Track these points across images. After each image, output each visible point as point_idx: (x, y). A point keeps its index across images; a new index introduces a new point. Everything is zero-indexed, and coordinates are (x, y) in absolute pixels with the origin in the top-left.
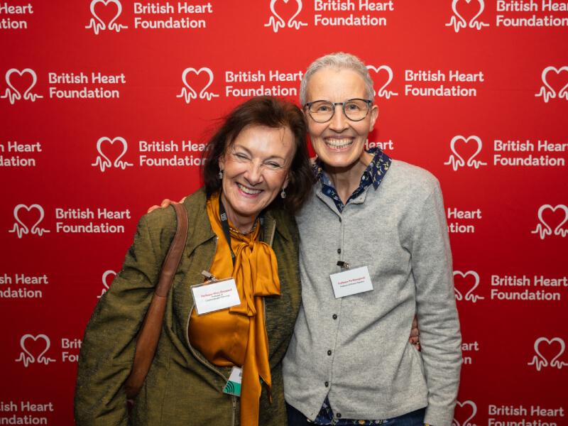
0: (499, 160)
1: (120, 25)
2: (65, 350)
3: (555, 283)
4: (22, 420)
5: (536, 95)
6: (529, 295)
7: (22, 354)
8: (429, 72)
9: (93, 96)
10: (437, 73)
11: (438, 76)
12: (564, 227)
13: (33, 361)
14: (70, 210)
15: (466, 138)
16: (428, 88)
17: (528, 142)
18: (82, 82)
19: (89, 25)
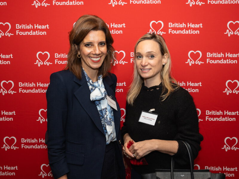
0: (209, 61)
1: (47, 4)
2: (23, 143)
3: (233, 113)
4: (4, 174)
5: (225, 33)
6: (222, 119)
7: (4, 145)
8: (179, 23)
9: (35, 34)
10: (182, 24)
11: (183, 25)
12: (237, 90)
13: (9, 148)
14: (25, 83)
15: (195, 52)
16: (178, 30)
17: (221, 53)
18: (30, 28)
19: (33, 4)
